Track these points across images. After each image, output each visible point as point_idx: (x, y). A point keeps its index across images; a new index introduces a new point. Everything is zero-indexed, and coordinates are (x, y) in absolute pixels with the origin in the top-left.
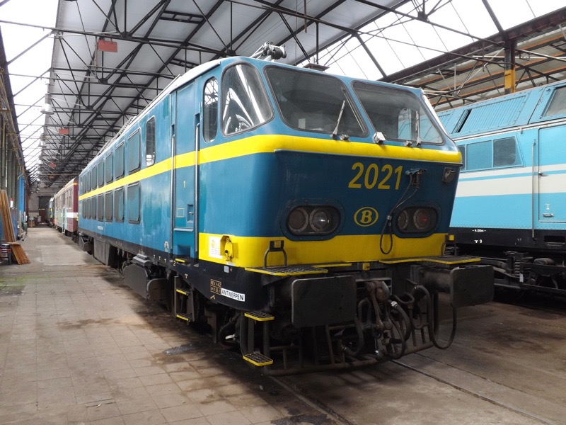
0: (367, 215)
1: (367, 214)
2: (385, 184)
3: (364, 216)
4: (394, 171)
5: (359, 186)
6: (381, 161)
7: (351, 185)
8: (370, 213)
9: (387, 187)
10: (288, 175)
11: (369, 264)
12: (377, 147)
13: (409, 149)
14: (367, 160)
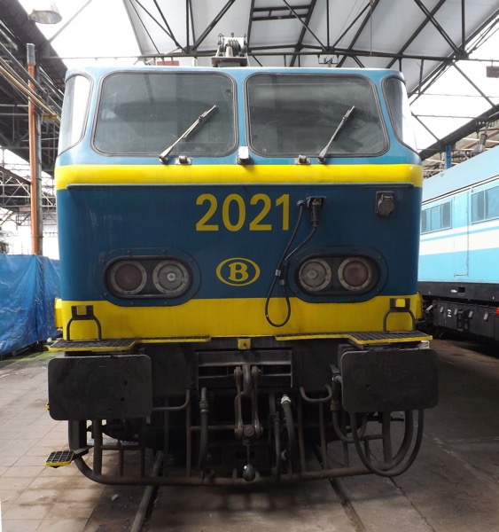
0: (238, 270)
1: (238, 267)
2: (262, 223)
3: (233, 272)
4: (273, 203)
5: (215, 228)
6: (247, 190)
7: (201, 226)
8: (244, 267)
9: (268, 227)
10: (94, 218)
11: (248, 341)
12: (240, 169)
13: (303, 167)
14: (221, 191)
